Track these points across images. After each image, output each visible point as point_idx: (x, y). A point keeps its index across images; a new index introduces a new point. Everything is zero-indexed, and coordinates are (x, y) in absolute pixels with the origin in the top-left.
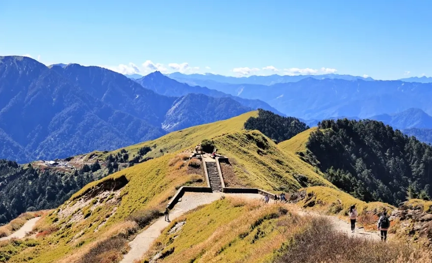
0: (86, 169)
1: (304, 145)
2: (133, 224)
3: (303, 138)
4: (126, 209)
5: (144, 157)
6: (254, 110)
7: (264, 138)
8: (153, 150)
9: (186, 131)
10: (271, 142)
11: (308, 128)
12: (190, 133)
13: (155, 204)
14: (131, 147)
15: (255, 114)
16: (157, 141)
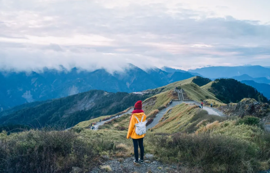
0: (146, 94)
1: (210, 87)
2: (157, 110)
3: (210, 84)
4: (156, 106)
5: (163, 91)
6: (195, 76)
7: (196, 85)
8: (165, 89)
9: (175, 83)
10: (198, 86)
11: (212, 81)
12: (176, 83)
13: (164, 105)
14: (159, 88)
15: (195, 77)
16: (166, 86)
